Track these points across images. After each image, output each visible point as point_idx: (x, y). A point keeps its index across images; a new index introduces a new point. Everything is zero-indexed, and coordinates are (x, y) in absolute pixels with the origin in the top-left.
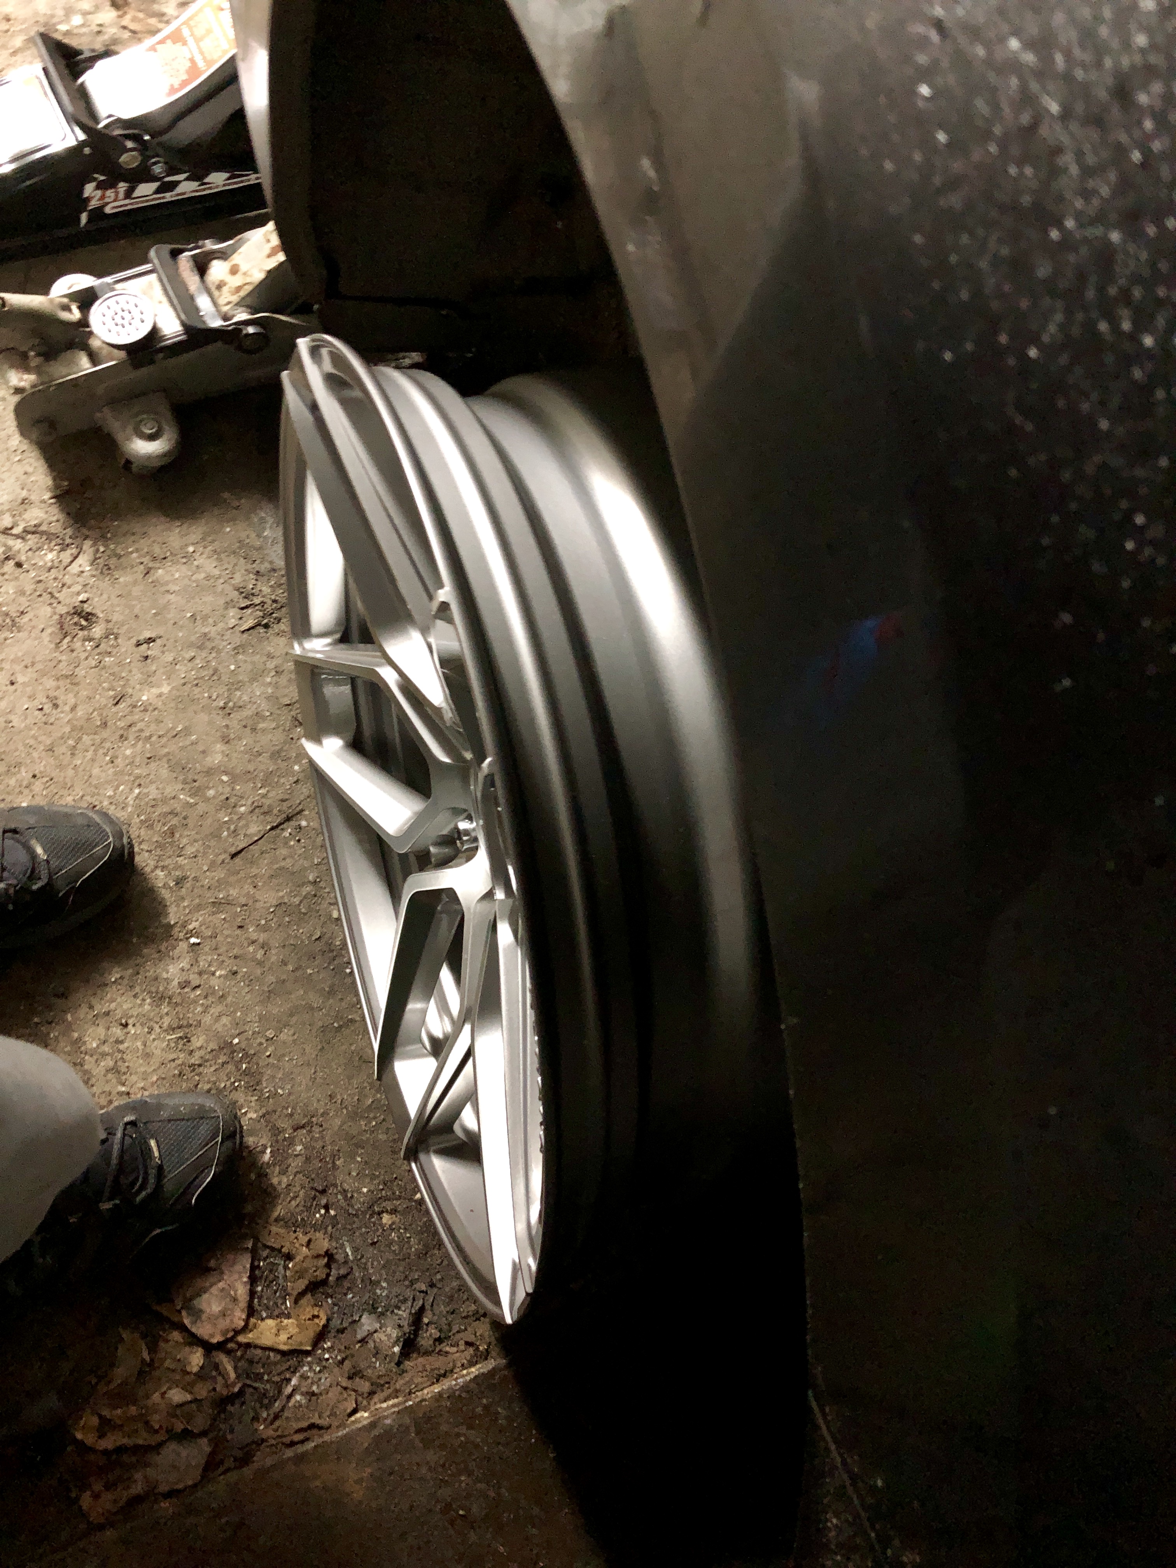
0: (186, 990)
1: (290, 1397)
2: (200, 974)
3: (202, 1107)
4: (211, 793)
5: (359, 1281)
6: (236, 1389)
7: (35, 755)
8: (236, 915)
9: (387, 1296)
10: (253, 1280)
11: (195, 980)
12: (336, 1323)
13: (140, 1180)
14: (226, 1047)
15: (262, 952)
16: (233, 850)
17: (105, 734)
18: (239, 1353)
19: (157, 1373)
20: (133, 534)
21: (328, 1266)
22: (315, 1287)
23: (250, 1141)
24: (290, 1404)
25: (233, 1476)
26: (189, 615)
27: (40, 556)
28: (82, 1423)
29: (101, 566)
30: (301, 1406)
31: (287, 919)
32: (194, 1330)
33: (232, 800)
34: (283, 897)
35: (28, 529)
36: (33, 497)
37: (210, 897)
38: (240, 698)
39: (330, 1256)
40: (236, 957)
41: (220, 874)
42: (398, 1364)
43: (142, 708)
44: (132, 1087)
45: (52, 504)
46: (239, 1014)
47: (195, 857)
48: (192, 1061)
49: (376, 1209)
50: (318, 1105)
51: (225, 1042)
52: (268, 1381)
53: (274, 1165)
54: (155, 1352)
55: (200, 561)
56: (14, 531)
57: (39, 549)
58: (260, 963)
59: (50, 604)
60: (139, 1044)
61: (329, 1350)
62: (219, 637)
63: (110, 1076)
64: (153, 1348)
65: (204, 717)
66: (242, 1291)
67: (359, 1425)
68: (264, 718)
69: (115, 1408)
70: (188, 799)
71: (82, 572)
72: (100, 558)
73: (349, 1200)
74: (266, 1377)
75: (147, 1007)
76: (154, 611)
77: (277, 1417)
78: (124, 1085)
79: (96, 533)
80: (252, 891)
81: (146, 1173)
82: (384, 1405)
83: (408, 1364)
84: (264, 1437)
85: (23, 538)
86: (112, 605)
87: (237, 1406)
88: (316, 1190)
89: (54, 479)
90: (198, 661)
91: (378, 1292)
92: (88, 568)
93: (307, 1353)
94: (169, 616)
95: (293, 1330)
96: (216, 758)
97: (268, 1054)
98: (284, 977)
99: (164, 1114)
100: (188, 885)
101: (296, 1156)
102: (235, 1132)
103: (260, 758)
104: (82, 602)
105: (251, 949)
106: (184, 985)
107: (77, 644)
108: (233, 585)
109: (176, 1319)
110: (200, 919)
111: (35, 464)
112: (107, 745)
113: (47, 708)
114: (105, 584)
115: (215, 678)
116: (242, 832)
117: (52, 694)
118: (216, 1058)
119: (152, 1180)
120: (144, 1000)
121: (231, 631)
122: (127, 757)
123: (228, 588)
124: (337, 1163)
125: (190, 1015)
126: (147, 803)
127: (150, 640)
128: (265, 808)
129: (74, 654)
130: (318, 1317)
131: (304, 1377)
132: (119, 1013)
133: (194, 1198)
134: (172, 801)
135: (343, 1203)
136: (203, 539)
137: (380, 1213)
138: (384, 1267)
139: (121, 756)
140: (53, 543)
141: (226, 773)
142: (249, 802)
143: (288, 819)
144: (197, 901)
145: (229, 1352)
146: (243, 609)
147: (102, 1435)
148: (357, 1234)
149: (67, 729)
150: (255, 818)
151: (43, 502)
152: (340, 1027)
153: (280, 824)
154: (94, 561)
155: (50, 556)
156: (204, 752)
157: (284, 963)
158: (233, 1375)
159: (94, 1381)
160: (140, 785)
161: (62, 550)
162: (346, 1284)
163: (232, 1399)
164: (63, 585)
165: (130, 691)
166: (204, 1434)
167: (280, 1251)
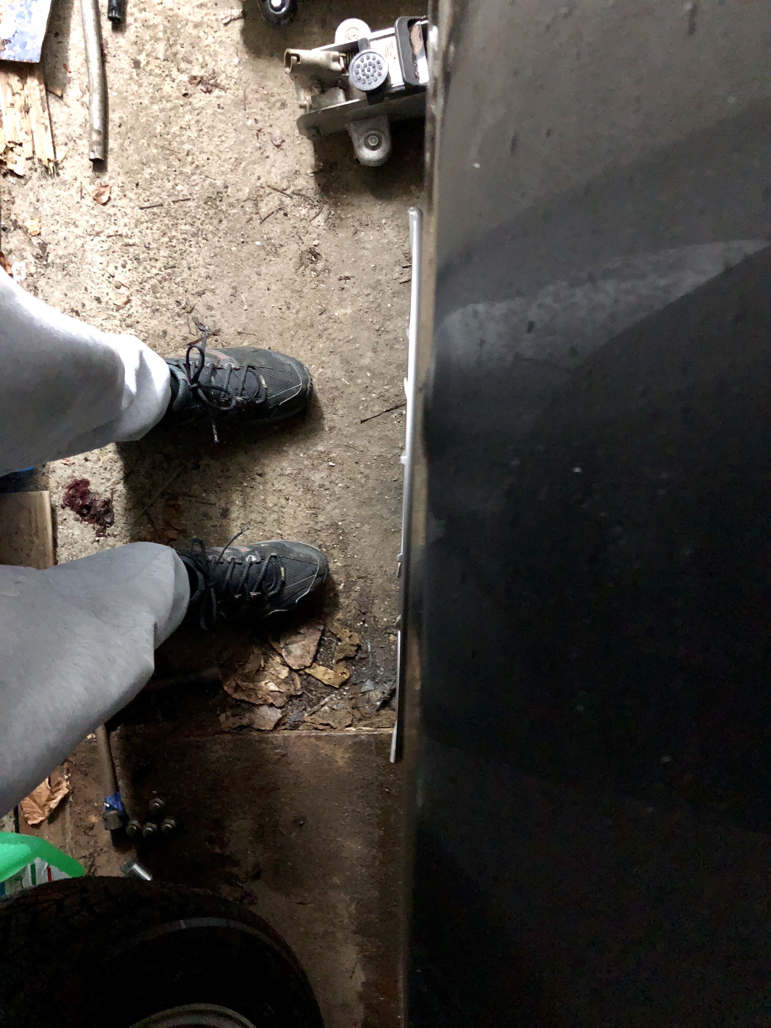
0: (322, 489)
1: (322, 706)
2: (330, 482)
3: (311, 557)
4: (359, 381)
5: (370, 663)
6: (299, 693)
7: (272, 335)
8: (356, 455)
9: (382, 675)
10: (320, 645)
11: (327, 484)
12: (353, 679)
13: (273, 585)
14: (334, 525)
15: (364, 479)
16: (363, 419)
17: (310, 331)
18: (304, 677)
19: (265, 673)
20: (353, 205)
21: (357, 651)
22: (347, 659)
23: (335, 577)
24: (322, 710)
25: (287, 733)
26: (373, 265)
27: (298, 211)
28: (228, 683)
29: (330, 224)
30: (326, 712)
31: (382, 465)
32: (286, 659)
33: (369, 389)
34: (383, 452)
35: (296, 192)
36: (302, 171)
37: (345, 441)
38: (388, 326)
39: (359, 647)
40: (350, 479)
41: (353, 430)
42: (378, 710)
43: (334, 320)
44: (284, 531)
45: (312, 177)
46: (345, 510)
47: (343, 417)
48: (316, 528)
49: (388, 631)
50: (373, 569)
51: (335, 523)
52: (315, 695)
53: (344, 592)
54: (267, 663)
55: (387, 230)
56: (288, 192)
57: (299, 205)
58: (362, 486)
59: (298, 243)
60: (292, 511)
61: (347, 691)
62: (386, 284)
63: (275, 523)
64: (266, 661)
65: (366, 334)
66: (313, 649)
67: (349, 734)
68: (399, 342)
69: (244, 681)
70: (346, 382)
71: (319, 226)
72: (330, 218)
73: (376, 622)
74: (314, 693)
75: (300, 493)
76: (353, 260)
77: (314, 713)
78: (280, 530)
79: (332, 202)
80: (368, 444)
81: (276, 583)
82: (364, 728)
83: (383, 712)
84: (306, 720)
85: (291, 198)
86: (331, 251)
87: (297, 701)
88: (361, 612)
89: (316, 161)
90: (371, 297)
91: (378, 671)
92: (323, 224)
93: (336, 689)
94: (361, 264)
95: (332, 676)
96: (366, 361)
97: (354, 535)
98: (373, 497)
99: (292, 555)
100: (335, 432)
101: (356, 591)
102: (324, 574)
103: (391, 367)
104: (315, 246)
105: (360, 476)
106: (321, 486)
107: (307, 272)
108: (402, 251)
109: (280, 652)
110: (338, 452)
111: (307, 148)
112: (310, 338)
113: (284, 308)
114: (330, 236)
115: (378, 310)
116: (370, 409)
117: (288, 300)
118: (328, 529)
119: (278, 588)
120: (299, 488)
121: (394, 281)
122: (319, 349)
123: (399, 252)
124: (375, 601)
125: (320, 503)
126: (324, 379)
127: (347, 278)
128: (386, 398)
129: (304, 278)
130: (345, 673)
131: (331, 699)
132: (285, 492)
133: (298, 599)
134: (337, 381)
135: (372, 622)
136: (392, 216)
137: (389, 634)
138: (384, 661)
139: (316, 347)
140: (307, 203)
141: (370, 372)
142: (378, 392)
143: (397, 407)
144: (338, 442)
145: (300, 675)
146: (404, 267)
147: (235, 691)
148: (375, 640)
149: (292, 324)
150: (379, 402)
151: (307, 174)
152: (395, 532)
153: (392, 409)
154: (327, 220)
155: (304, 211)
156: (361, 355)
157: (374, 489)
158: (299, 686)
159: (237, 666)
160: (323, 367)
161: (312, 208)
162: (364, 663)
163: (297, 697)
164: (307, 232)
165: (330, 307)
166: (280, 708)
167: (335, 635)
